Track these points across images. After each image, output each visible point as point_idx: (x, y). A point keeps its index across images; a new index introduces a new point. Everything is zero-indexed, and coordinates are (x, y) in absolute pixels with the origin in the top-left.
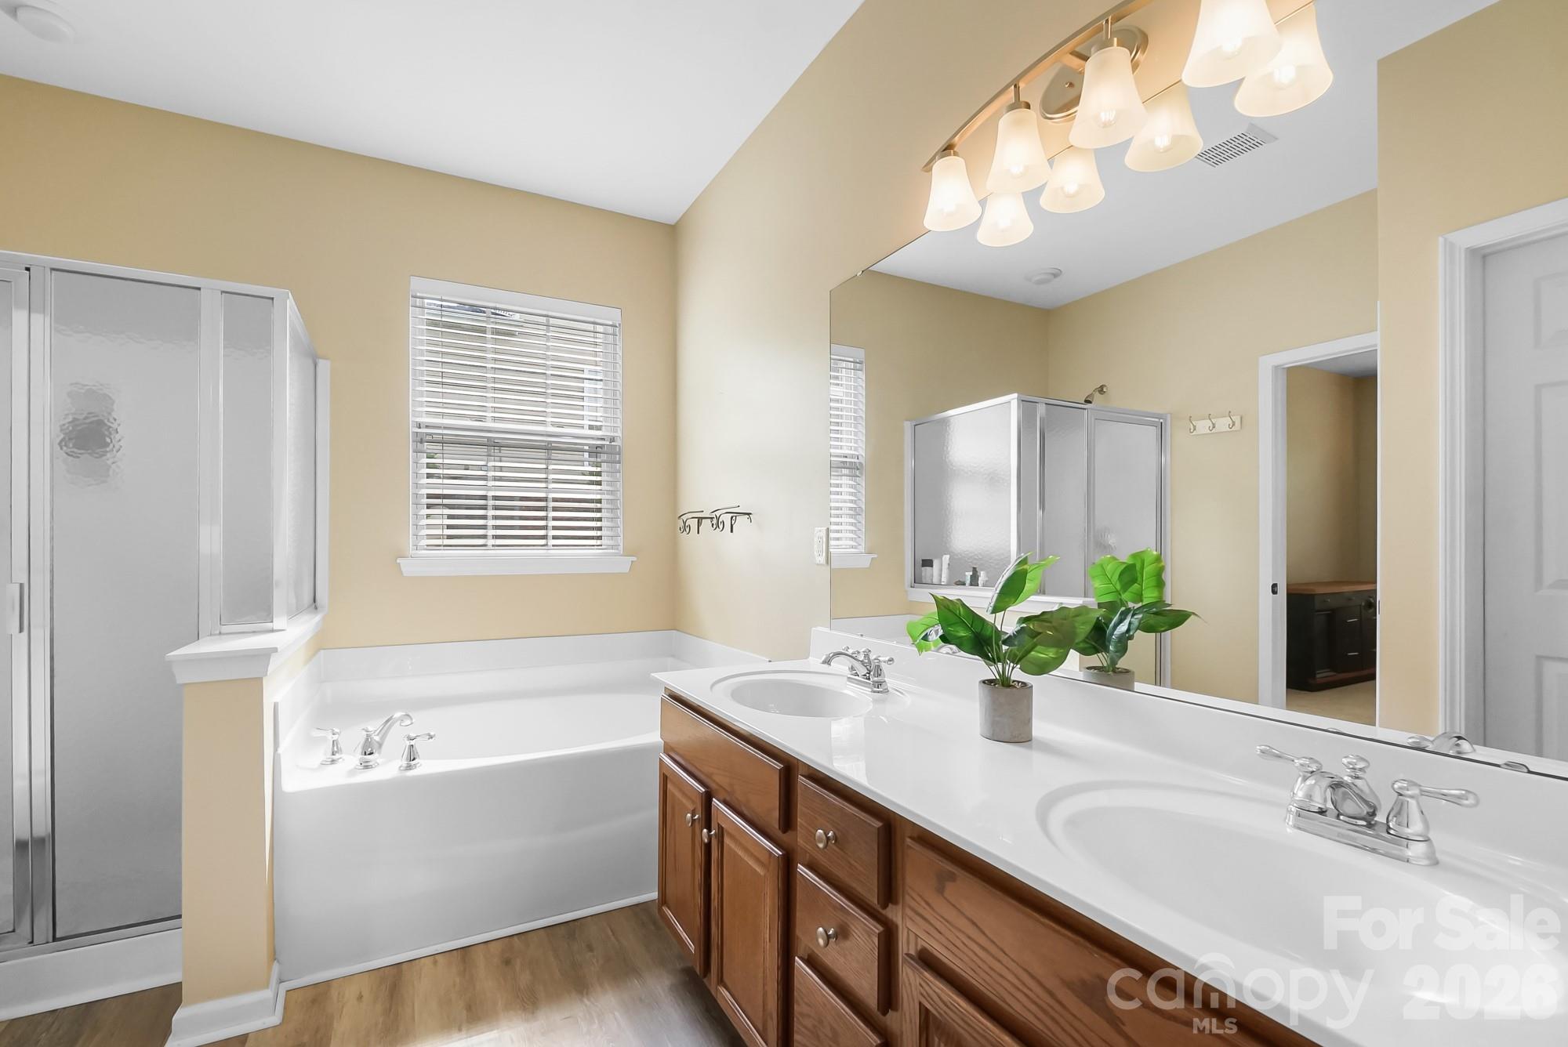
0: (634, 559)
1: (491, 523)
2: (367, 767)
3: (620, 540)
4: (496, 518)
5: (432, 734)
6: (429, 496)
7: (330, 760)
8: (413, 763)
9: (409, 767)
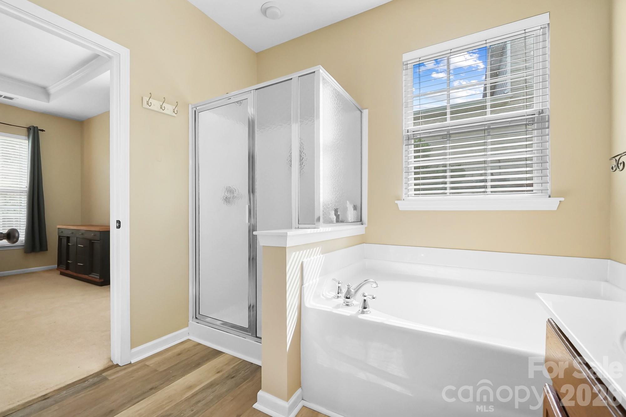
0: (562, 199)
1: (448, 180)
2: (347, 305)
3: (548, 186)
4: (452, 177)
5: (374, 296)
6: (415, 168)
7: (337, 296)
8: (365, 310)
9: (363, 312)
